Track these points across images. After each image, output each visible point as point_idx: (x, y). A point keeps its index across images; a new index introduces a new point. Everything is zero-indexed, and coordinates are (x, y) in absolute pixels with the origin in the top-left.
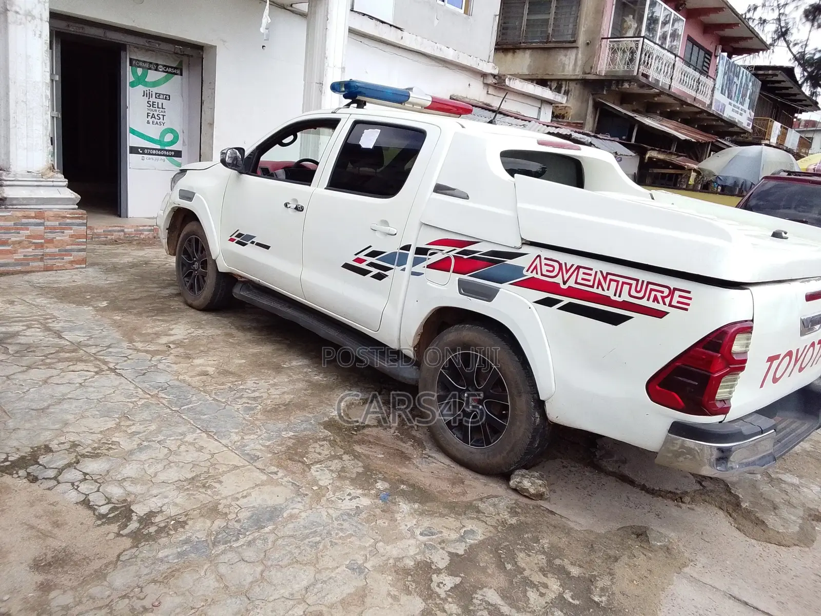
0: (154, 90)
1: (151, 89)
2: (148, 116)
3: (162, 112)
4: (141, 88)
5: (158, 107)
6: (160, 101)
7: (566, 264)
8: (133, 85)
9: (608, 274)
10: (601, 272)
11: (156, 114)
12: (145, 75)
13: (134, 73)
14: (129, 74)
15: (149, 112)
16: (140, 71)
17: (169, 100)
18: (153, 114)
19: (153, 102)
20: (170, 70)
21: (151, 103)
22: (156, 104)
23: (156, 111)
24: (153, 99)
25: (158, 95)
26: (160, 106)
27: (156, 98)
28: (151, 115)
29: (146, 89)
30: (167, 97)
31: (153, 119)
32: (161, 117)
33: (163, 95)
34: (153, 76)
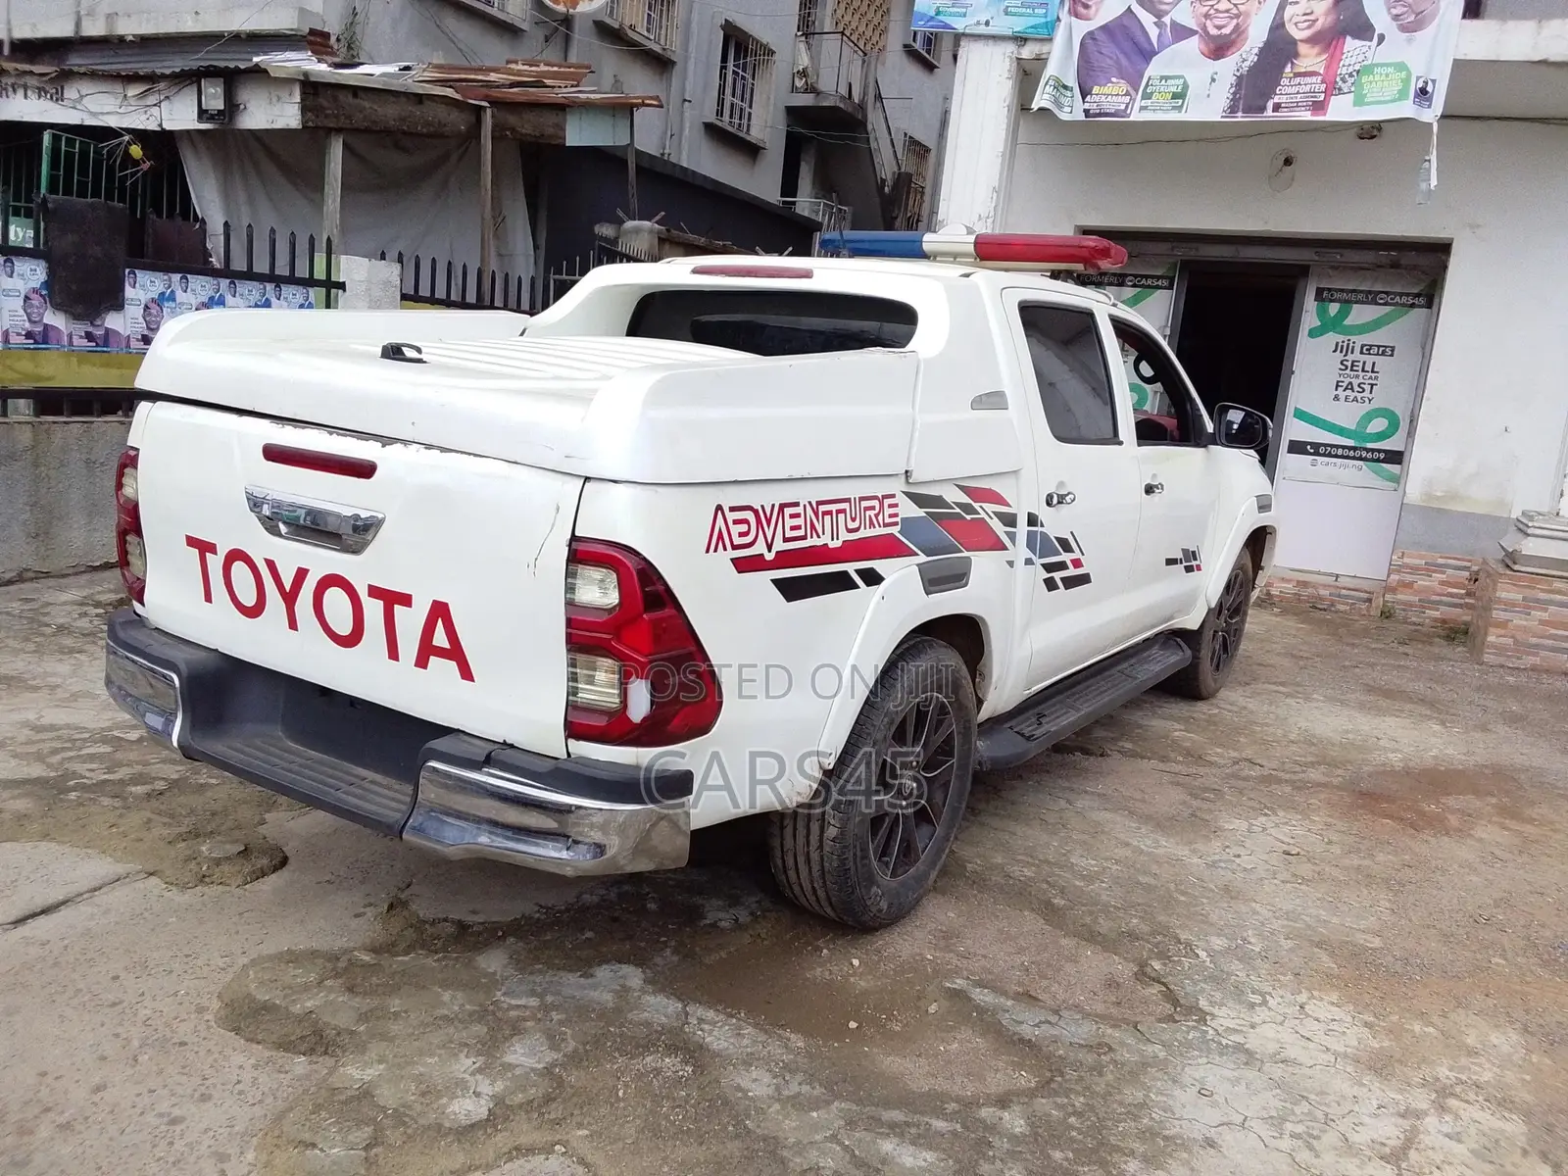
0: (1359, 340)
1: (1353, 338)
2: (1337, 386)
3: (1371, 378)
4: (1332, 338)
5: (1363, 371)
6: (1369, 359)
8: (1313, 333)
11: (1355, 382)
12: (1343, 314)
13: (1322, 313)
14: (1309, 313)
15: (1342, 379)
16: (1334, 308)
17: (1392, 355)
18: (1351, 383)
19: (1353, 362)
20: (1404, 299)
21: (1349, 364)
22: (1361, 364)
23: (1357, 377)
24: (1357, 356)
25: (1367, 349)
26: (1368, 368)
27: (1362, 353)
28: (1345, 385)
29: (1340, 338)
30: (1387, 351)
31: (1348, 392)
32: (1367, 388)
33: (1379, 347)
34: (1361, 314)
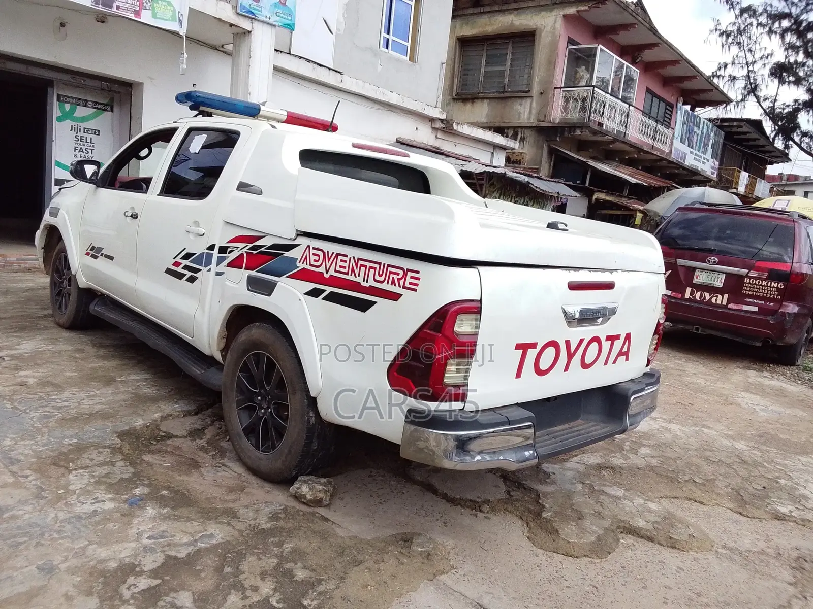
0: (83, 125)
1: (80, 124)
2: (75, 150)
3: (90, 146)
4: (68, 123)
5: (86, 142)
6: (89, 136)
7: (328, 252)
8: (59, 119)
9: (359, 259)
10: (354, 258)
11: (84, 148)
12: (73, 110)
13: (61, 108)
14: (56, 109)
15: (77, 146)
16: (67, 107)
17: (99, 135)
18: (81, 148)
19: (81, 137)
20: (100, 106)
21: (79, 138)
22: (85, 138)
23: (84, 145)
24: (81, 134)
25: (87, 130)
26: (89, 141)
27: (84, 132)
28: (79, 149)
29: (73, 123)
30: (97, 132)
31: (81, 153)
32: (90, 151)
33: (92, 130)
34: (81, 111)
